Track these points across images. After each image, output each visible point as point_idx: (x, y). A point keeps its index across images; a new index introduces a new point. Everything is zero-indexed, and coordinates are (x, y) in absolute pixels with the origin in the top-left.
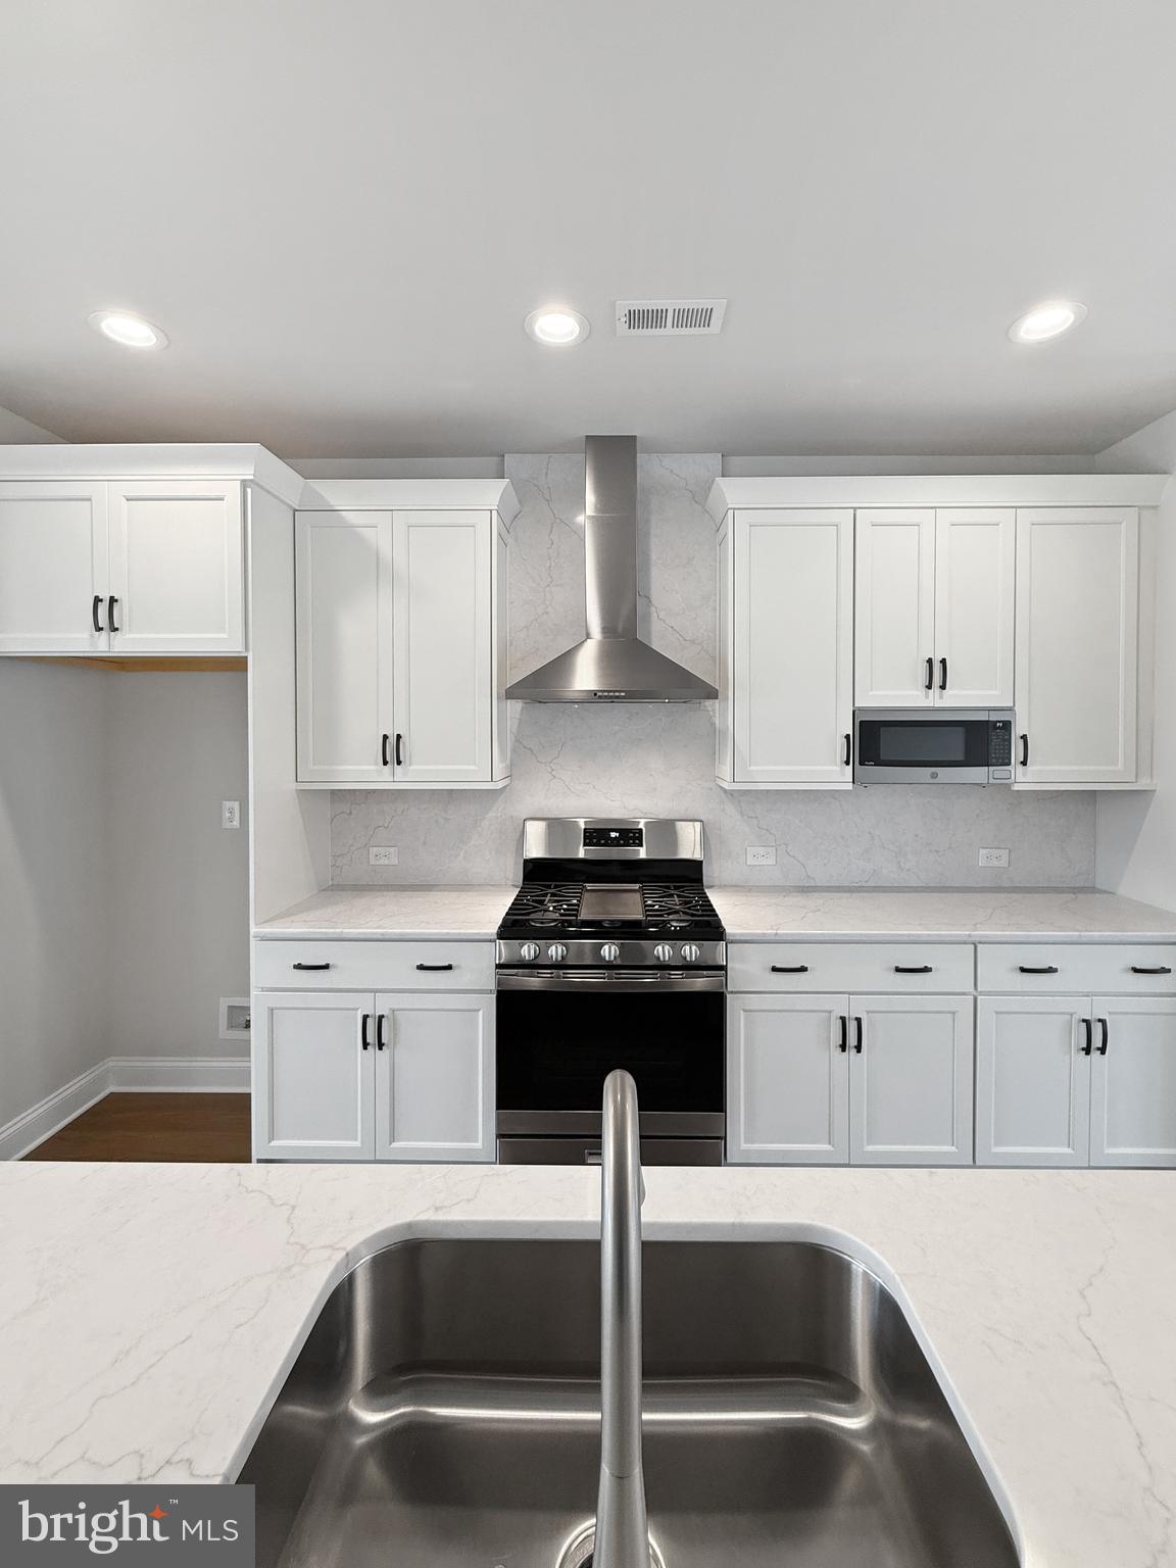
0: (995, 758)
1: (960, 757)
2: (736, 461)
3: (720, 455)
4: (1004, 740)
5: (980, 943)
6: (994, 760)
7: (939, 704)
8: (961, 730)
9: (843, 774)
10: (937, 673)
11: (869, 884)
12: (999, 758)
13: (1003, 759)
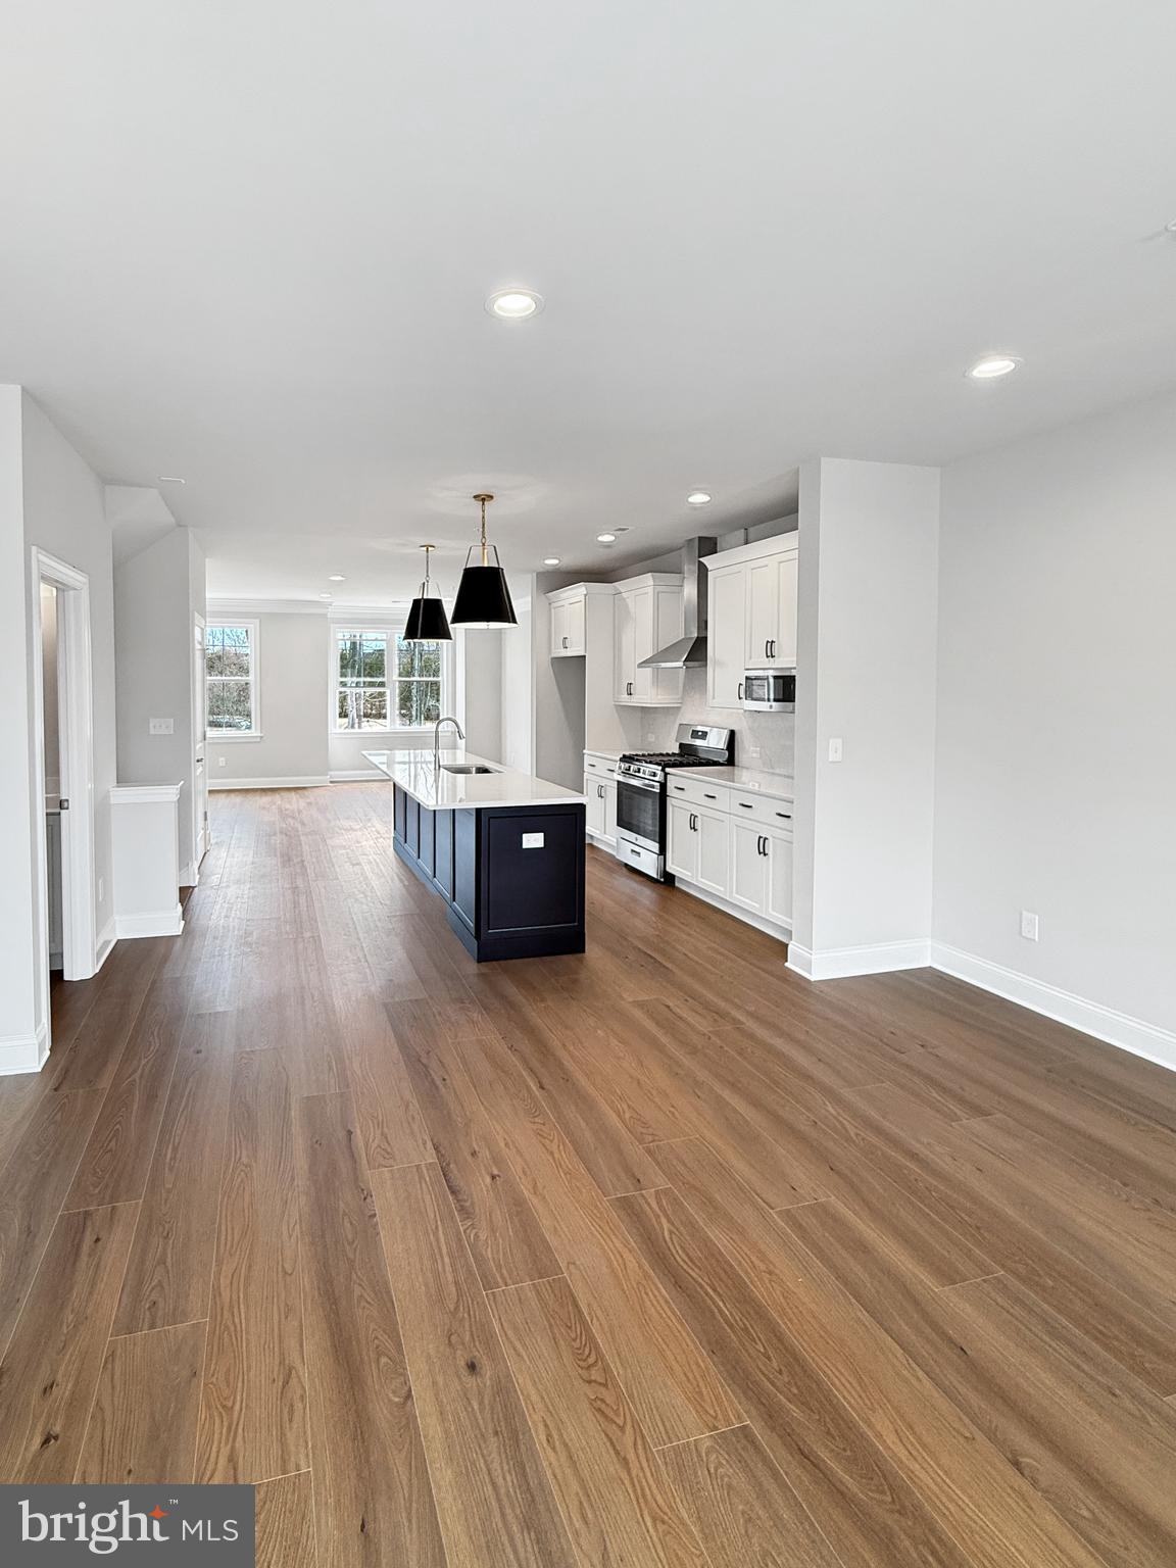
5: (732, 788)
9: (740, 704)
10: (770, 650)
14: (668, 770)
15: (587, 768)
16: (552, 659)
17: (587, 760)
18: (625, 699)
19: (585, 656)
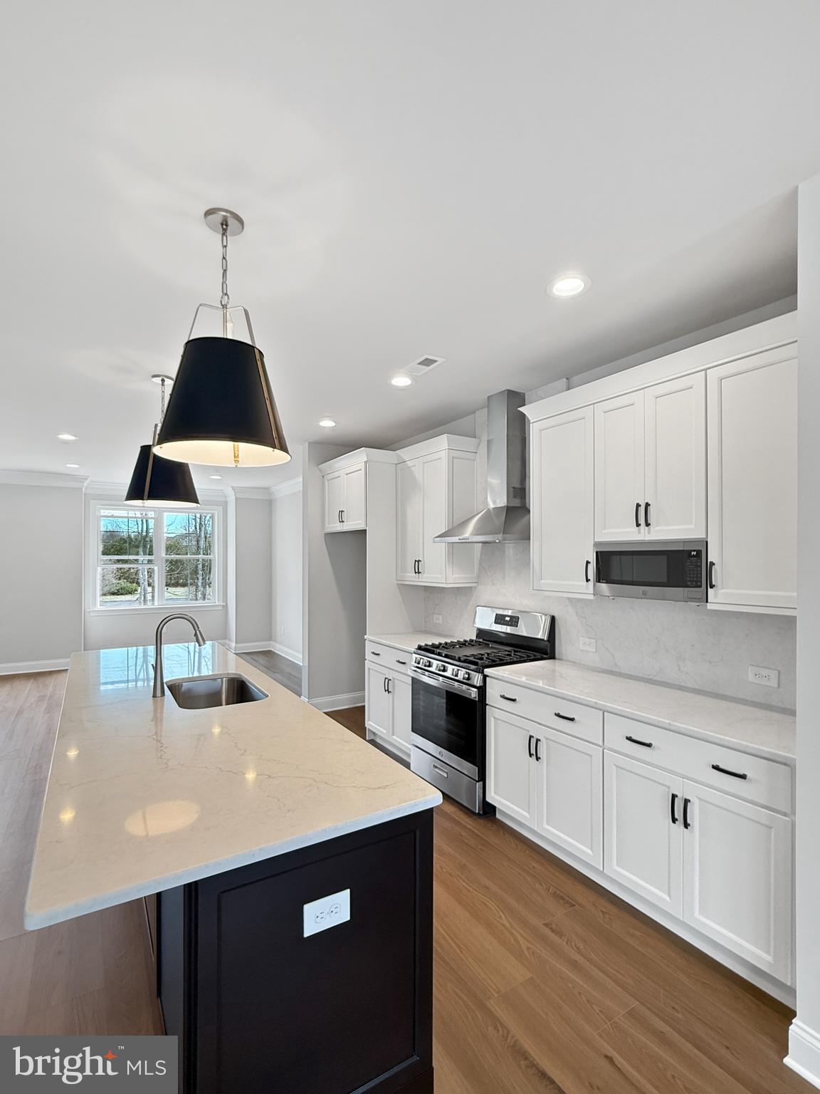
0: (690, 581)
1: (665, 580)
2: (575, 379)
3: (565, 379)
4: (697, 566)
5: (607, 711)
6: (689, 583)
7: (648, 537)
8: (664, 558)
9: (588, 588)
10: (643, 514)
11: (655, 678)
12: (693, 581)
13: (696, 582)
14: (487, 671)
15: (368, 656)
16: (325, 534)
17: (369, 648)
18: (411, 578)
19: (365, 531)
